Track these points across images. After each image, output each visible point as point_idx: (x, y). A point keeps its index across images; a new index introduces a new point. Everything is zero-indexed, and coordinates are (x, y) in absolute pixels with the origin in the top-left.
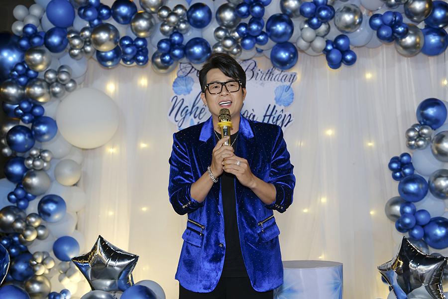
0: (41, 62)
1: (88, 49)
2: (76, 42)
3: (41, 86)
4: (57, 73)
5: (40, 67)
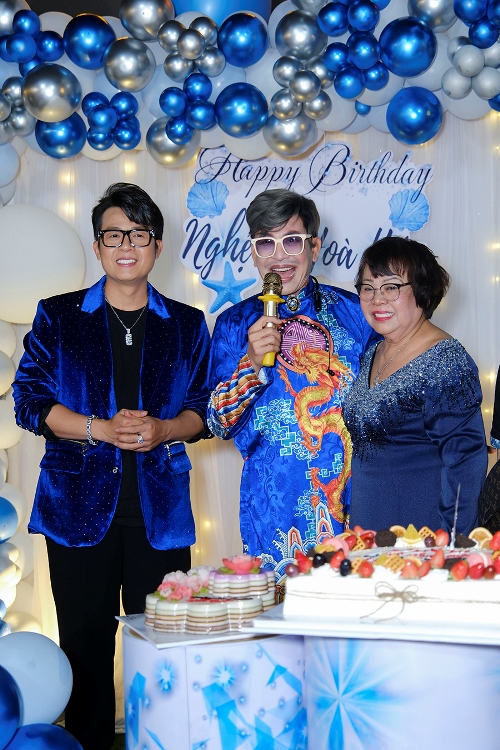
1: (20, 120)
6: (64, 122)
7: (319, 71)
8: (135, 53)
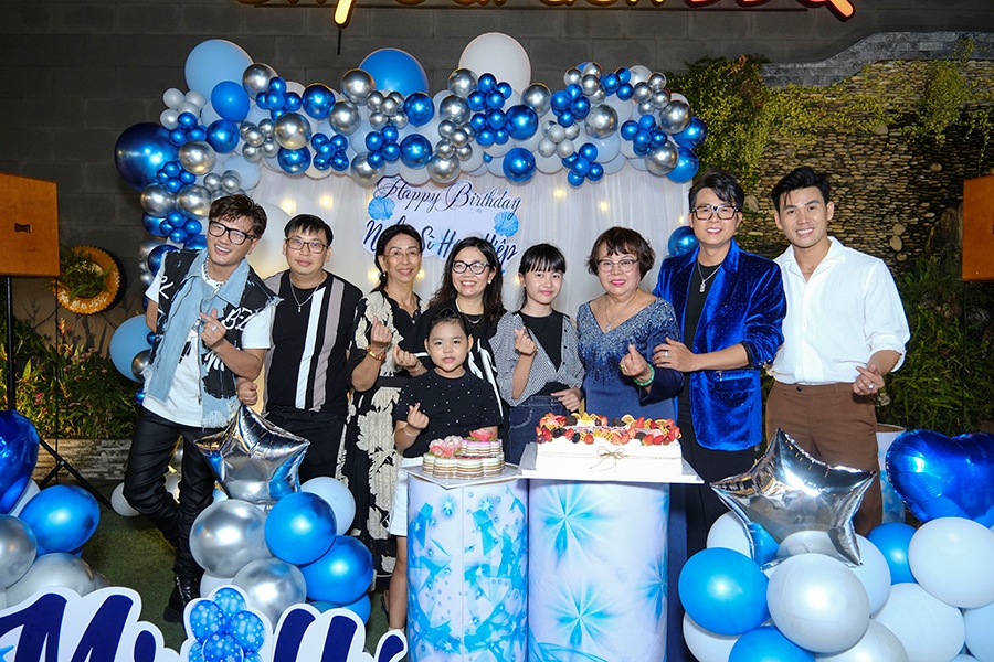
0: (201, 163)
1: (270, 147)
2: (254, 135)
3: (199, 195)
4: (221, 178)
5: (200, 169)
6: (298, 151)
7: (468, 131)
8: (350, 110)
